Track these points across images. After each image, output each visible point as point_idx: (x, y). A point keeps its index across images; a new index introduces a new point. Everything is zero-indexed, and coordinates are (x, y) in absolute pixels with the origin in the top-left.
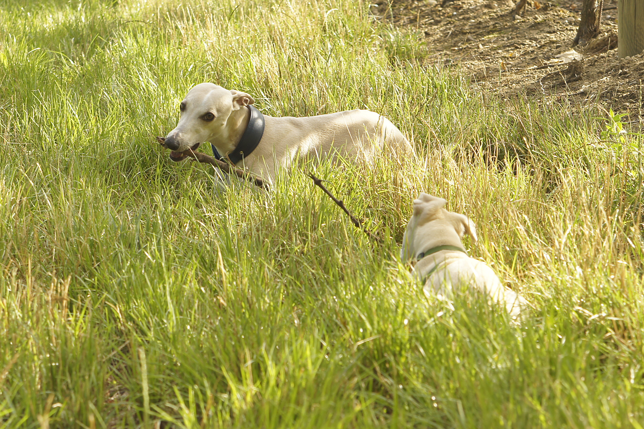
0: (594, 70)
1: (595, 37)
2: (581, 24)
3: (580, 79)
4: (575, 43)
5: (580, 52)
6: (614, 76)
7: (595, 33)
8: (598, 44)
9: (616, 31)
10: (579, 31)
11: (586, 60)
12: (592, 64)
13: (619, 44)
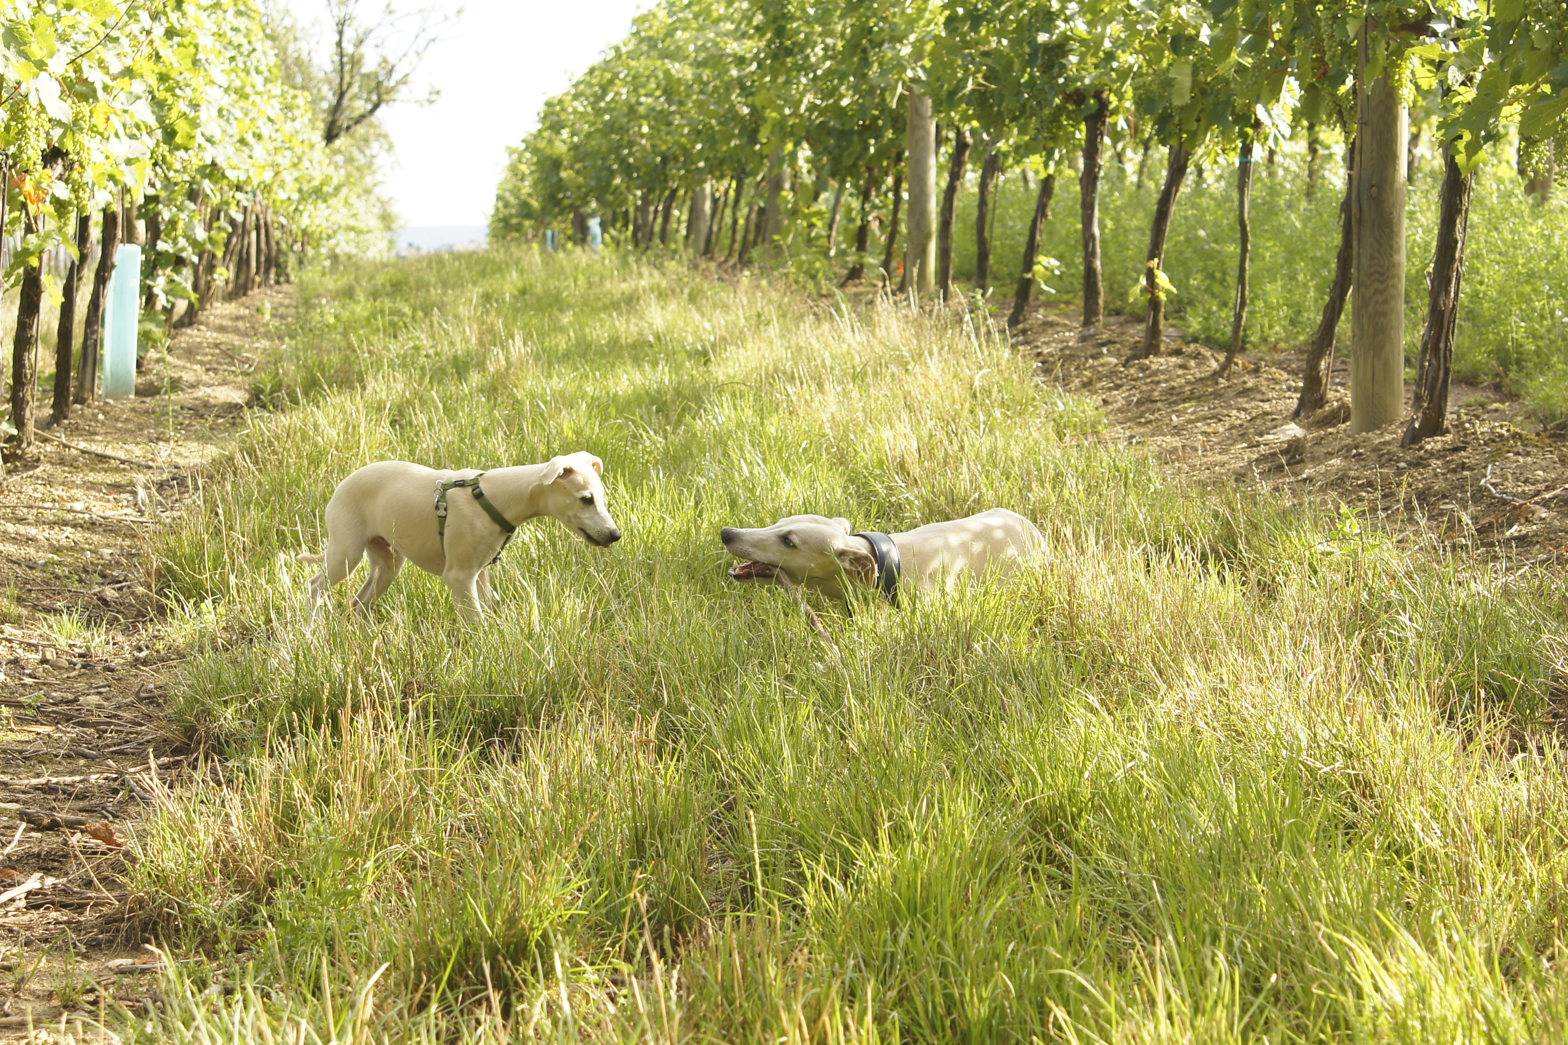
0: (1321, 451)
1: (1321, 407)
2: (1304, 391)
3: (1302, 461)
4: (1295, 415)
5: (1302, 427)
6: (1346, 458)
7: (1321, 401)
8: (1326, 417)
9: (1348, 399)
10: (1301, 400)
11: (1309, 437)
12: (1318, 442)
13: (1352, 417)
